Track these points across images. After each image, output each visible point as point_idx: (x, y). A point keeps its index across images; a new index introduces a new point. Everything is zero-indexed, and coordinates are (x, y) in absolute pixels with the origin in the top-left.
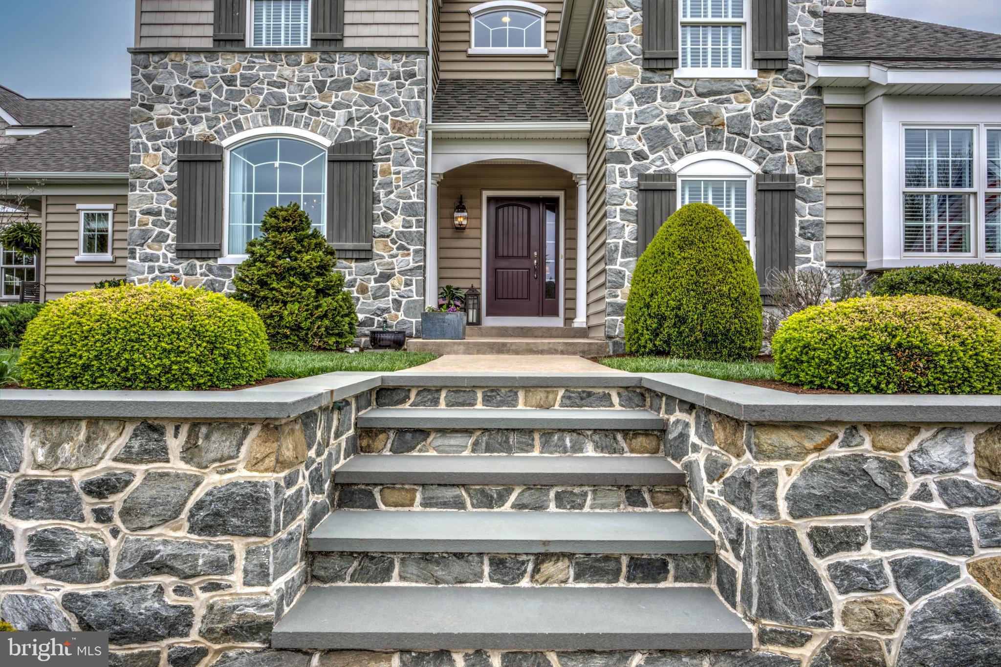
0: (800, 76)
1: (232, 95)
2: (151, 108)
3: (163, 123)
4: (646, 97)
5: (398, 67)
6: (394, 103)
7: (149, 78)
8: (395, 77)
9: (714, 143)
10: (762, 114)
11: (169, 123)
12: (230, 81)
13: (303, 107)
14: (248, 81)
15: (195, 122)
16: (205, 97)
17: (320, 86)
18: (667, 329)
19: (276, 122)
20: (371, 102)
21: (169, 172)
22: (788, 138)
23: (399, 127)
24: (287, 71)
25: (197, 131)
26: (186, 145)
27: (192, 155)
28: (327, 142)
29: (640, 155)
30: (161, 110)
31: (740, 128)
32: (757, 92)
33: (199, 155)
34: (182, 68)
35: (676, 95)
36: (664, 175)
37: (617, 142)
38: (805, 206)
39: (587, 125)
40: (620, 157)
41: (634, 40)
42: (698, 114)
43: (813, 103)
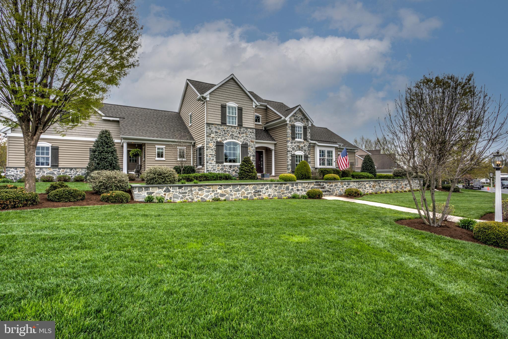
0: (308, 141)
1: (225, 133)
2: (210, 134)
3: (213, 138)
4: (292, 143)
5: (251, 131)
6: (251, 137)
7: (210, 129)
8: (251, 132)
9: (299, 150)
10: (304, 146)
11: (214, 138)
12: (224, 131)
13: (236, 137)
14: (227, 131)
15: (219, 138)
16: (220, 133)
17: (239, 133)
18: (304, 176)
19: (232, 139)
20: (247, 137)
21: (214, 147)
22: (307, 150)
23: (252, 141)
24: (234, 130)
25: (219, 140)
26: (217, 142)
27: (219, 144)
28: (241, 143)
29: (291, 151)
30: (212, 135)
31: (302, 148)
32: (304, 143)
33: (220, 144)
34: (216, 128)
35: (295, 143)
36: (294, 154)
37: (289, 149)
38: (309, 159)
39: (276, 142)
40: (289, 151)
41: (290, 135)
42: (298, 146)
43: (309, 145)
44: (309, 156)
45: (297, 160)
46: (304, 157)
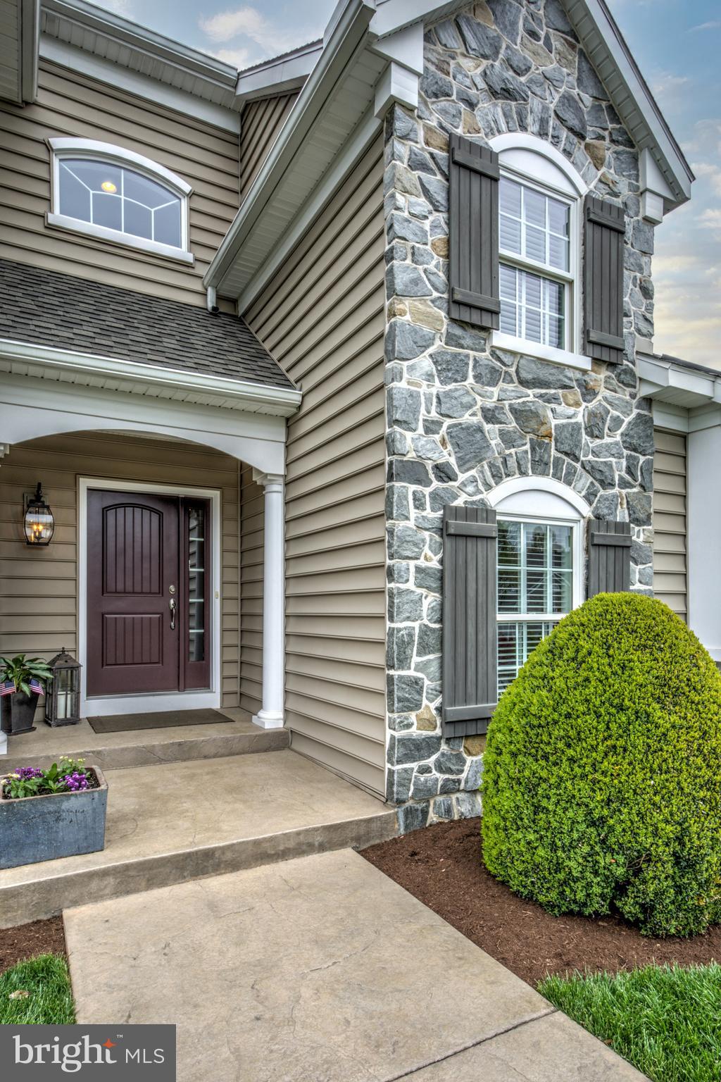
0: (632, 379)
4: (453, 369)
9: (540, 466)
10: (595, 427)
22: (619, 472)
29: (444, 473)
32: (588, 392)
35: (490, 377)
36: (480, 511)
37: (411, 442)
38: (636, 569)
39: (293, 396)
40: (415, 472)
41: (435, 262)
42: (522, 414)
43: (644, 421)
44: (639, 536)
45: (509, 579)
46: (592, 544)
